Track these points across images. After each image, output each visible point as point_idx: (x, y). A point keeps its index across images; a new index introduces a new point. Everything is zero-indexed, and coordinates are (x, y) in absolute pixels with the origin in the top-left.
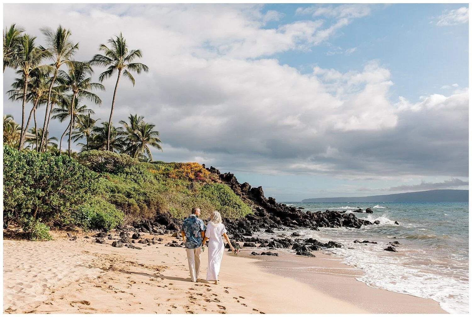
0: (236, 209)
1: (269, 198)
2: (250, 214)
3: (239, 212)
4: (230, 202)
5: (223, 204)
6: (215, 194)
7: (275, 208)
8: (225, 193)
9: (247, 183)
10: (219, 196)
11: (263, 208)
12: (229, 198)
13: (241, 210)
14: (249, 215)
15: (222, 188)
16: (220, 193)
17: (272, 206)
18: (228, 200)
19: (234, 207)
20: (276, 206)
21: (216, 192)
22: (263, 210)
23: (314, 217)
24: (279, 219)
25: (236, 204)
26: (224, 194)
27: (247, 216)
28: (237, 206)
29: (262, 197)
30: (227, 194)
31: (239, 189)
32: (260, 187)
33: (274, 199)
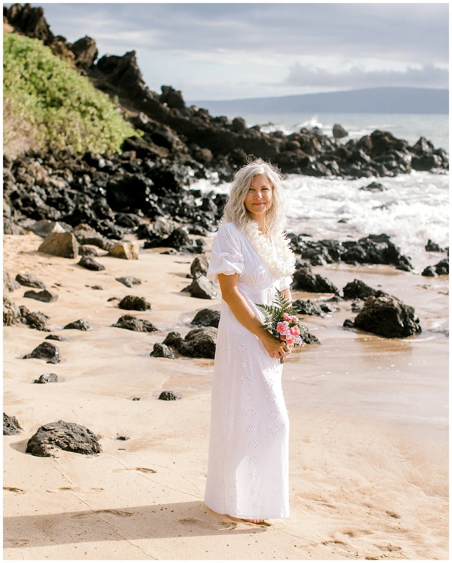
0: (92, 120)
1: (163, 88)
2: (134, 138)
3: (102, 131)
4: (65, 95)
5: (43, 102)
6: (13, 66)
7: (187, 118)
8: (46, 67)
9: (90, 39)
10: (27, 76)
11: (151, 121)
12: (61, 84)
13: (106, 125)
14: (133, 143)
15: (28, 49)
16: (26, 66)
17: (175, 113)
18: (60, 90)
19: (83, 113)
20: (187, 115)
21: (14, 62)
22: (154, 125)
23: (316, 150)
24: (208, 153)
25: (88, 104)
26: (43, 70)
27: (126, 146)
28: (92, 110)
29: (141, 84)
30: (50, 70)
31: (70, 56)
32: (131, 55)
33: (179, 92)
